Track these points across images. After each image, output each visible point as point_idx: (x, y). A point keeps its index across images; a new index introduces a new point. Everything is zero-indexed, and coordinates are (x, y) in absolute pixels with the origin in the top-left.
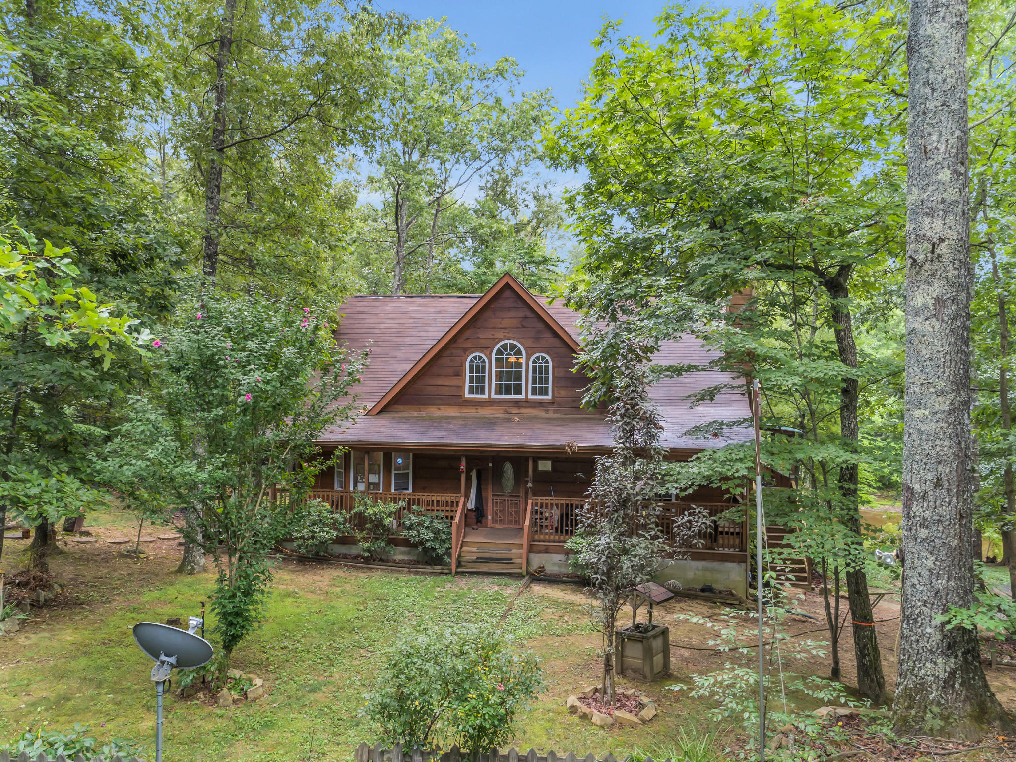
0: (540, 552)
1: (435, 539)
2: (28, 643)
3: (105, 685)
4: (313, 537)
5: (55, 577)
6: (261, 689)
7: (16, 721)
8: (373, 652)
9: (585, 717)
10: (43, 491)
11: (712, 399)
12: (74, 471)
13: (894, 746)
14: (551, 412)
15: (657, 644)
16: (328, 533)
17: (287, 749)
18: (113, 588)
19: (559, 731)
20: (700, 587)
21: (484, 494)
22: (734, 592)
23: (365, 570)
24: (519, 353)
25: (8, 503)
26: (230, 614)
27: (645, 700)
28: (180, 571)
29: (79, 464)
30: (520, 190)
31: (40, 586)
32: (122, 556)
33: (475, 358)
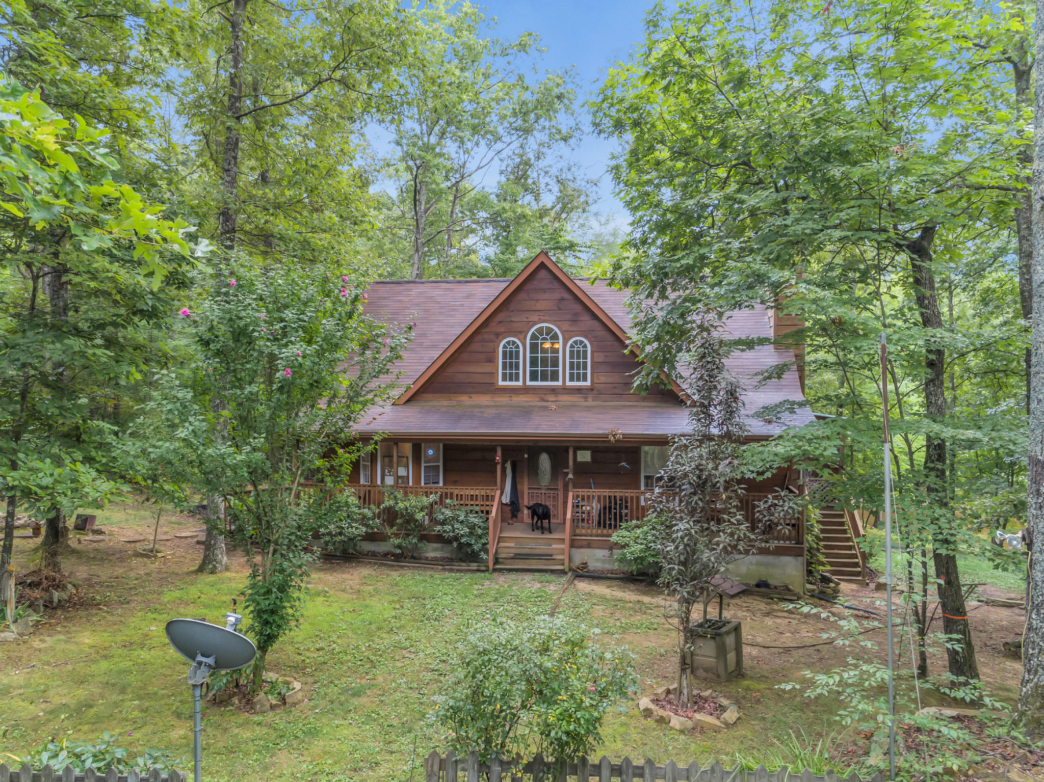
0: (582, 547)
1: (471, 534)
2: (42, 646)
3: (129, 690)
4: (340, 534)
5: (69, 577)
6: (300, 694)
7: (33, 730)
8: (416, 653)
9: (662, 720)
10: (56, 481)
11: (779, 377)
12: (89, 460)
13: (1030, 752)
14: (590, 399)
15: (730, 640)
16: (357, 528)
17: (336, 758)
18: (131, 589)
19: (634, 736)
20: (755, 583)
21: (519, 487)
22: (791, 587)
23: (396, 568)
24: (555, 337)
25: (18, 494)
26: (265, 612)
27: (725, 702)
28: (201, 569)
29: (93, 454)
30: (543, 174)
31: (53, 586)
32: (137, 555)
33: (508, 343)
